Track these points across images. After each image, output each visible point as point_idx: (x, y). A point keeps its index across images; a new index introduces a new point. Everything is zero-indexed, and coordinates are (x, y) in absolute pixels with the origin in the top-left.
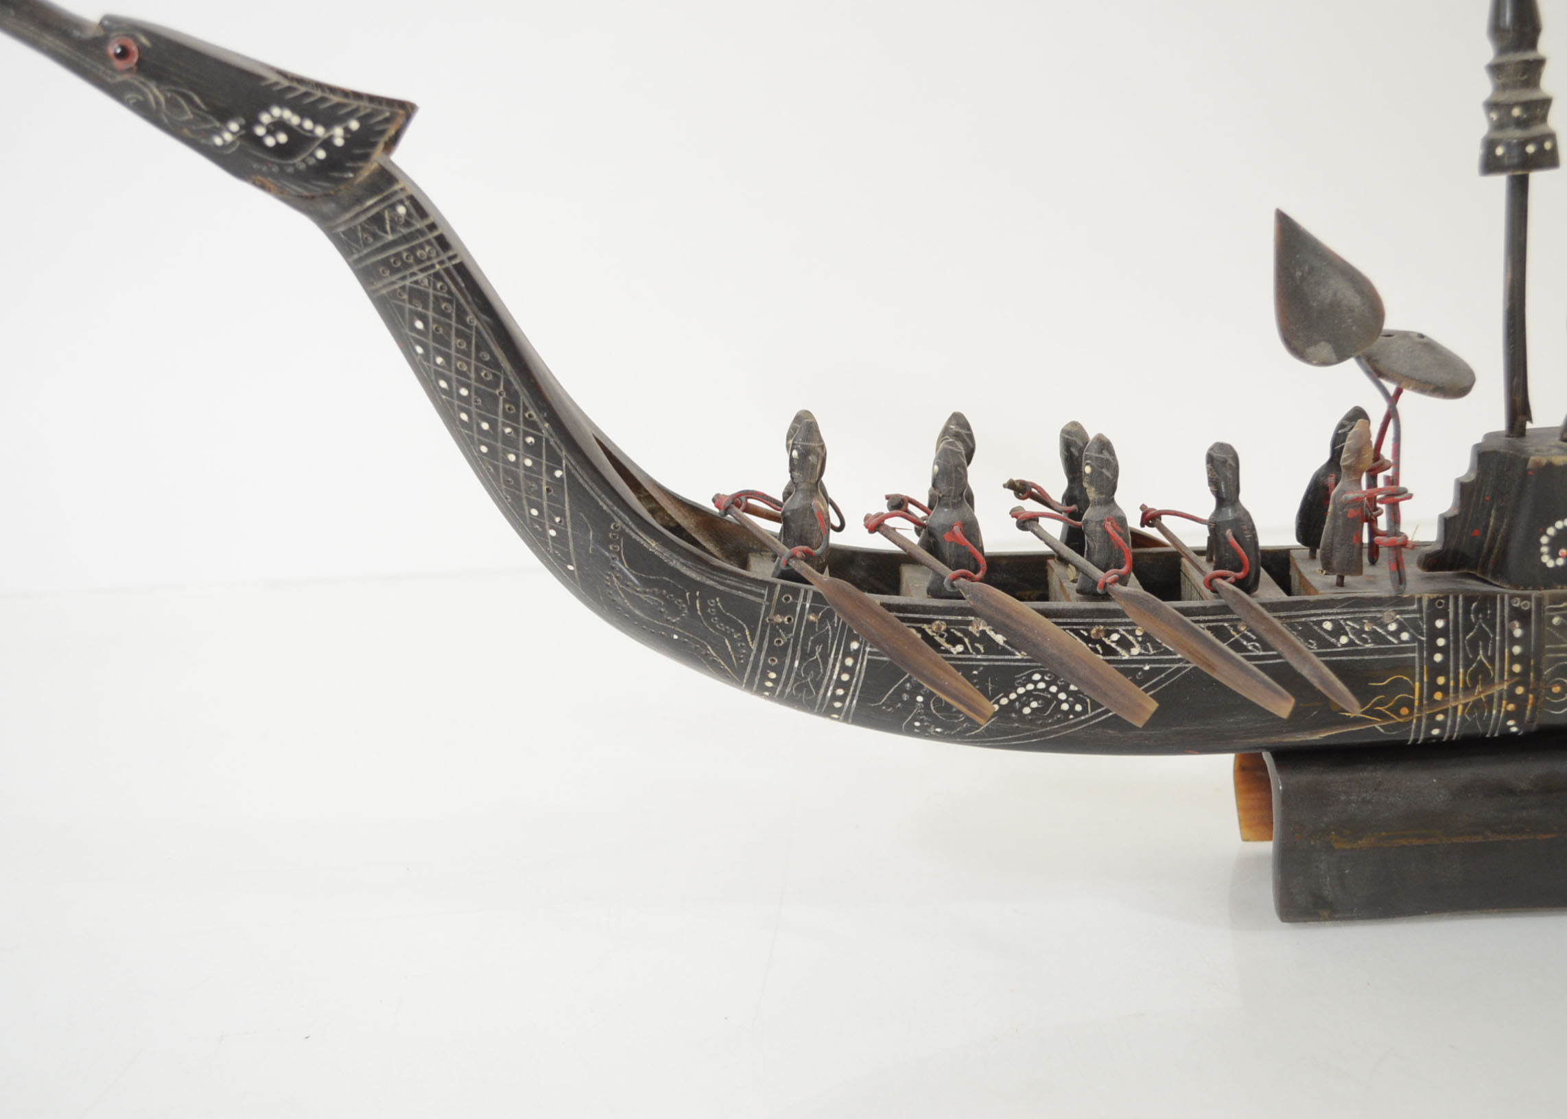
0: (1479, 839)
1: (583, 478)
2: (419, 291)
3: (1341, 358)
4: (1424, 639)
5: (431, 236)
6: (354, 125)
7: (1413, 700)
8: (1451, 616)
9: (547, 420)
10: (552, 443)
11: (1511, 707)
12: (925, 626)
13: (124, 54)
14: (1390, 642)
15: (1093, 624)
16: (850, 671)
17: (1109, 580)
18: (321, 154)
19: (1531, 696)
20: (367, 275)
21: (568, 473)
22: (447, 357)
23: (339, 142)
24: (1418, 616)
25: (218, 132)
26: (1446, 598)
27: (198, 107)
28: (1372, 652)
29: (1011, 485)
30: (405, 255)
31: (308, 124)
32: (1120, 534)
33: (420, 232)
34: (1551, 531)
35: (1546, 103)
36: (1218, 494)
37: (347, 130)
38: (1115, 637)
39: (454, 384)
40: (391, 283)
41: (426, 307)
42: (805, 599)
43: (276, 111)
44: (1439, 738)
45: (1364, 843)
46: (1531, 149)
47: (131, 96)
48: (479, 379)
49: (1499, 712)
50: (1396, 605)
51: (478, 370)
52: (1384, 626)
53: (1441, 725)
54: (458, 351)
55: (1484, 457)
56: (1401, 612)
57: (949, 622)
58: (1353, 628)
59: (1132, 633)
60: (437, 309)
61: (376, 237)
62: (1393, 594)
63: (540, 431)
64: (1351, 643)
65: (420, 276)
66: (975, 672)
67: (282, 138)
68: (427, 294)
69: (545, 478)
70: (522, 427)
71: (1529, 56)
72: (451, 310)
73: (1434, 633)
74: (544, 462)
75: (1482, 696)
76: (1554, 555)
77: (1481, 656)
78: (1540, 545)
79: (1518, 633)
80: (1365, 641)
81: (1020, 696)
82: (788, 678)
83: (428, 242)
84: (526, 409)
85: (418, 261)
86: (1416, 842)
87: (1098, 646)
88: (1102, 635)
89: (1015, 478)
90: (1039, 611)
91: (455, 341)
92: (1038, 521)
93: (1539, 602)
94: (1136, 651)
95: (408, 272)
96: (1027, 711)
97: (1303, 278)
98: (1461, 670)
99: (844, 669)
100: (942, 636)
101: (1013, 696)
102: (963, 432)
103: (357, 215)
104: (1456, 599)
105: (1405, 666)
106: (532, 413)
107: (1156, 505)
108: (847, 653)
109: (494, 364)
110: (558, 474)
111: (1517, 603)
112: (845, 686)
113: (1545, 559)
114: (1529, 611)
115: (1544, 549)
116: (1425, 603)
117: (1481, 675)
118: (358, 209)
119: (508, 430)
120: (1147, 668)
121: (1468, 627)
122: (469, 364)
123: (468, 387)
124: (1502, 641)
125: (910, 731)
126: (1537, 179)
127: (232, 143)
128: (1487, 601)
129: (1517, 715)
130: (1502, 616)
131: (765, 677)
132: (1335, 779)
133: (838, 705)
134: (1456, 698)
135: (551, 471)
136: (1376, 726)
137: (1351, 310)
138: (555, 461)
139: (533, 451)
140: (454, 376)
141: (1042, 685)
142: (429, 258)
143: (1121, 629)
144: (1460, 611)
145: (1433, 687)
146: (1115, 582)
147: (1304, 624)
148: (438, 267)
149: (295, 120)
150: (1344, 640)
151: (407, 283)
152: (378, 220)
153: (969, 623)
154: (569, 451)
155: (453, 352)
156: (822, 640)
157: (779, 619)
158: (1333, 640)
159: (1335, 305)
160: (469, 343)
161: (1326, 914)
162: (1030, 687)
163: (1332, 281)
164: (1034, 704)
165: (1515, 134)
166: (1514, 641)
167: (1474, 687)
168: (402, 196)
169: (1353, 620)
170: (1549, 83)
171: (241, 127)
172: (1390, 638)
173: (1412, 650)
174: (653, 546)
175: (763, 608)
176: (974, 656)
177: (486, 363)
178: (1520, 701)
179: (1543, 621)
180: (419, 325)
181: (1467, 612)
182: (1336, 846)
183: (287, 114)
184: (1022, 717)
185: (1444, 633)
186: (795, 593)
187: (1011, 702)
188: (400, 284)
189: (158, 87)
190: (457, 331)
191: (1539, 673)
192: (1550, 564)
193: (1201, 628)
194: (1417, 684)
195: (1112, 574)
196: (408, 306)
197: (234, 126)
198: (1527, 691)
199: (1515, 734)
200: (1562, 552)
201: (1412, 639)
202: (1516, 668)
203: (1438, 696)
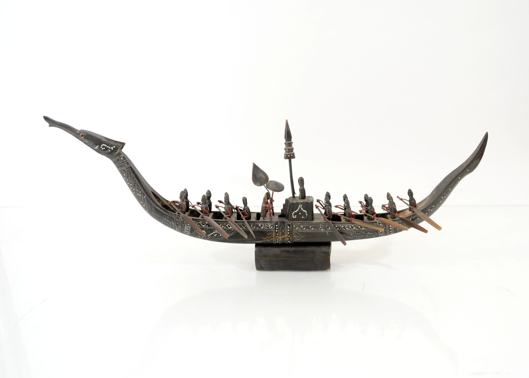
0: (285, 259)
1: (148, 198)
2: (124, 170)
3: (261, 185)
4: (274, 228)
5: (126, 162)
6: (114, 147)
7: (273, 237)
8: (279, 225)
9: (143, 189)
10: (144, 193)
11: (288, 239)
12: (199, 222)
13: (82, 136)
14: (269, 228)
15: (224, 223)
16: (188, 228)
17: (226, 217)
18: (110, 151)
19: (291, 238)
20: (118, 167)
21: (146, 197)
22: (128, 179)
23: (112, 149)
24: (273, 224)
25: (96, 147)
26: (278, 222)
27: (92, 143)
28: (267, 229)
29: (218, 201)
30: (122, 165)
31: (108, 147)
32: (229, 210)
33: (124, 162)
34: (294, 213)
35: (293, 149)
36: (244, 204)
37: (113, 148)
38: (228, 225)
39: (130, 183)
40: (121, 168)
41: (125, 172)
42: (181, 217)
43: (103, 145)
44: (278, 243)
45: (267, 259)
46: (289, 156)
47: (84, 141)
48: (133, 183)
49: (286, 240)
50: (270, 222)
51: (133, 182)
52: (269, 226)
53: (278, 241)
54: (130, 179)
55: (287, 201)
56: (271, 224)
57: (203, 222)
58: (264, 226)
59: (230, 225)
60: (127, 173)
61: (118, 162)
62: (270, 221)
63: (142, 191)
64: (263, 228)
65: (124, 168)
66: (207, 229)
67: (104, 148)
68: (125, 171)
69: (143, 198)
70: (139, 190)
71: (290, 142)
72: (129, 173)
73: (276, 227)
74: (142, 195)
75: (284, 237)
76: (294, 216)
77: (283, 231)
78: (292, 215)
79: (289, 228)
80: (266, 228)
81: (214, 233)
82: (179, 229)
83: (126, 163)
84: (140, 188)
85: (124, 166)
86: (275, 259)
87: (225, 226)
88: (225, 225)
89: (219, 200)
90: (214, 221)
91: (129, 177)
92: (219, 207)
93: (292, 223)
94: (231, 227)
95: (123, 167)
96: (215, 236)
97: (256, 173)
98: (280, 233)
99: (187, 228)
100: (201, 224)
101: (213, 233)
102: (209, 193)
103: (115, 159)
104: (279, 222)
105: (272, 232)
106: (141, 188)
107: (238, 206)
108: (187, 226)
109: (135, 181)
110: (144, 197)
111: (288, 223)
112: (188, 230)
113: (293, 217)
114: (290, 224)
115: (293, 215)
116: (275, 222)
117: (283, 234)
118: (116, 158)
119: (137, 190)
120: (233, 230)
121: (281, 226)
122: (132, 181)
123: (132, 184)
124: (286, 229)
125: (198, 238)
126: (292, 160)
127: (97, 149)
128: (284, 223)
129: (289, 240)
130: (286, 225)
131: (176, 229)
132: (263, 249)
133: (187, 233)
134: (280, 237)
135: (143, 197)
136: (268, 241)
137: (263, 178)
138: (144, 195)
139: (141, 194)
140: (129, 182)
141: (217, 232)
142: (126, 166)
143: (228, 224)
144: (280, 224)
145: (276, 235)
146: (227, 217)
147: (256, 225)
148: (127, 167)
149: (106, 146)
150: (262, 227)
151: (123, 169)
152: (118, 160)
153: (205, 222)
154: (146, 193)
155: (129, 179)
156: (184, 223)
157: (177, 220)
158: (261, 227)
159: (261, 177)
160: (132, 178)
161: (263, 269)
162: (215, 232)
163: (260, 174)
164: (216, 235)
165: (287, 153)
166: (288, 229)
167: (282, 235)
168: (122, 157)
169: (264, 224)
170: (293, 146)
171: (99, 146)
172: (269, 227)
173: (273, 229)
174: (158, 208)
175: (175, 218)
176: (207, 227)
177: (134, 181)
178: (290, 238)
179: (292, 226)
180: (125, 175)
181: (281, 224)
182: (263, 259)
183: (105, 145)
184: (214, 237)
185: (277, 227)
186: (179, 216)
187: (212, 234)
188: (122, 169)
189: (87, 140)
190: (130, 176)
191: (292, 234)
192: (294, 217)
193: (236, 224)
194: (274, 235)
195: (227, 216)
196: (123, 172)
197: (97, 146)
198: (290, 237)
199: (290, 243)
200: (296, 216)
201: (273, 228)
202: (289, 233)
203: (277, 237)
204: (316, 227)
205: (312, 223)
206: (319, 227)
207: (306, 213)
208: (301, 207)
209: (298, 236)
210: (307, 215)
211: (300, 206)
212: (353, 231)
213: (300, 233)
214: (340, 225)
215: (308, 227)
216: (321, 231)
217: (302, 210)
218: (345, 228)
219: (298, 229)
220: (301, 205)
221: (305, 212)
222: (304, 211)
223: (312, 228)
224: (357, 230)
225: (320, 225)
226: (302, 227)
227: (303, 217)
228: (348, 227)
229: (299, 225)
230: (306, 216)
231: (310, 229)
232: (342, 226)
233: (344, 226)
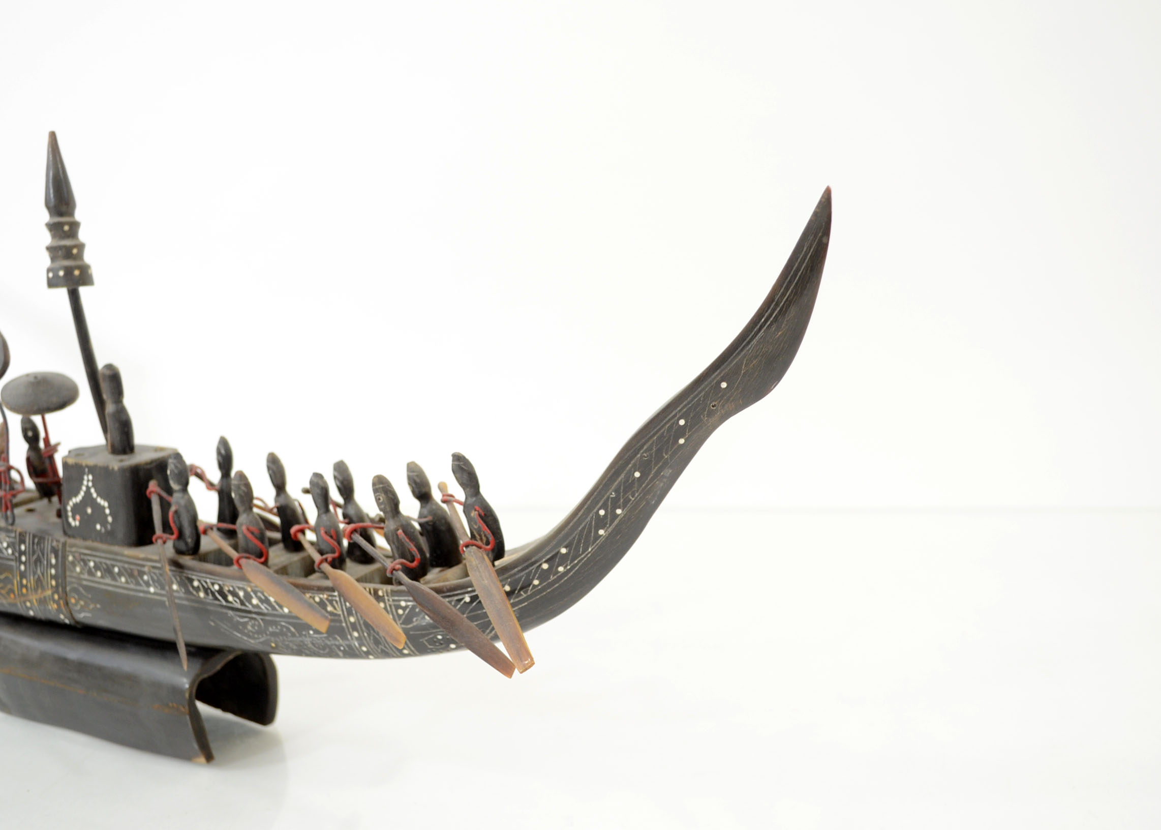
4: (17, 555)
7: (15, 591)
8: (28, 544)
11: (55, 606)
19: (61, 602)
24: (15, 541)
26: (26, 533)
34: (71, 503)
35: (81, 247)
44: (36, 617)
49: (53, 608)
50: (6, 532)
52: (2, 544)
53: (32, 609)
56: (8, 537)
62: (6, 525)
75: (43, 596)
76: (74, 519)
77: (39, 571)
78: (68, 511)
79: (53, 561)
93: (64, 544)
98: (32, 578)
104: (30, 534)
105: (10, 569)
111: (54, 543)
113: (71, 520)
114: (60, 549)
115: (70, 514)
116: (18, 534)
117: (40, 583)
121: (34, 552)
124: (47, 565)
126: (83, 291)
128: (41, 539)
130: (47, 549)
134: (32, 594)
136: (4, 602)
144: (31, 542)
145: (22, 585)
165: (57, 265)
166: (52, 566)
167: (38, 588)
172: (4, 551)
173: (12, 560)
178: (59, 604)
179: (65, 557)
181: (33, 543)
185: (25, 553)
191: (64, 588)
192: (74, 524)
194: (16, 582)
198: (59, 598)
200: (78, 517)
201: (13, 554)
202: (54, 583)
203: (24, 591)
204: (131, 575)
205: (123, 555)
206: (141, 573)
207: (107, 511)
208: (90, 484)
209: (80, 599)
210: (110, 519)
211: (86, 477)
212: (250, 612)
213: (87, 588)
214: (208, 581)
215: (108, 571)
216: (149, 593)
217: (95, 495)
218: (225, 597)
219: (81, 573)
220: (91, 477)
221: (104, 508)
222: (99, 500)
223: (120, 574)
224: (265, 611)
225: (146, 569)
226: (92, 564)
227: (98, 527)
228: (235, 594)
229: (82, 557)
230: (107, 522)
231: (114, 579)
232: (213, 584)
233: (219, 585)
